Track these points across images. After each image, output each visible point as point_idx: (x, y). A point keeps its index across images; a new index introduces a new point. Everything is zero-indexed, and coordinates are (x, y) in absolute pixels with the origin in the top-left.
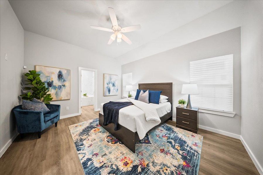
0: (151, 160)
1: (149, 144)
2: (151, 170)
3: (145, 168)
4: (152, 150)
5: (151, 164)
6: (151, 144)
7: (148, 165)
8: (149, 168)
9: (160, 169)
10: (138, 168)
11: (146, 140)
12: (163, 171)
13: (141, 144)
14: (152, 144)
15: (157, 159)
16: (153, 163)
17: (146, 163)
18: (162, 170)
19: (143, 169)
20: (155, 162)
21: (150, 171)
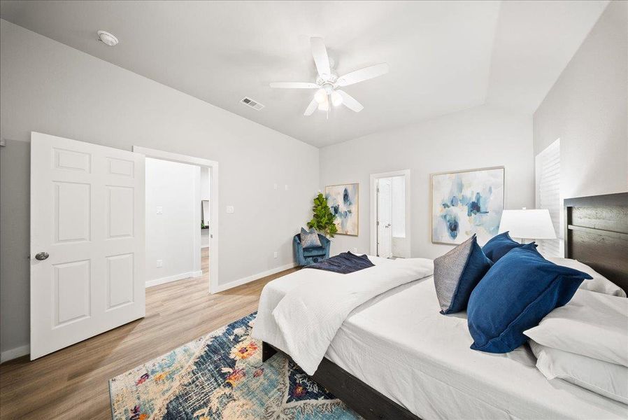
0: (236, 394)
1: (287, 397)
2: (218, 389)
3: (225, 379)
4: (264, 400)
5: (227, 391)
6: (289, 401)
7: (229, 385)
8: (221, 386)
9: (211, 408)
10: (230, 367)
11: (305, 389)
12: (203, 415)
13: (288, 374)
14: (285, 405)
15: (237, 408)
16: (230, 397)
17: (234, 383)
18: (206, 413)
19: (223, 375)
20: (228, 402)
21: (215, 388)
